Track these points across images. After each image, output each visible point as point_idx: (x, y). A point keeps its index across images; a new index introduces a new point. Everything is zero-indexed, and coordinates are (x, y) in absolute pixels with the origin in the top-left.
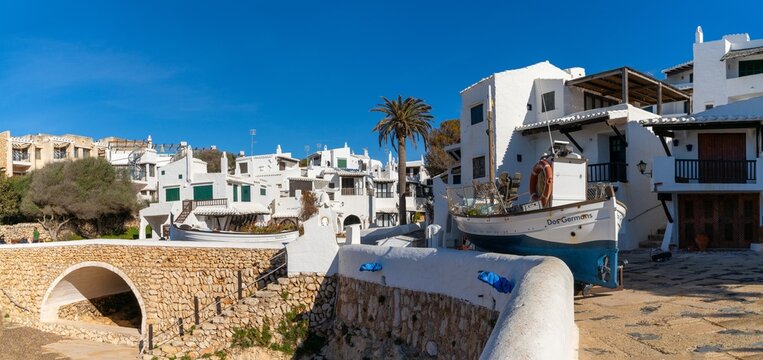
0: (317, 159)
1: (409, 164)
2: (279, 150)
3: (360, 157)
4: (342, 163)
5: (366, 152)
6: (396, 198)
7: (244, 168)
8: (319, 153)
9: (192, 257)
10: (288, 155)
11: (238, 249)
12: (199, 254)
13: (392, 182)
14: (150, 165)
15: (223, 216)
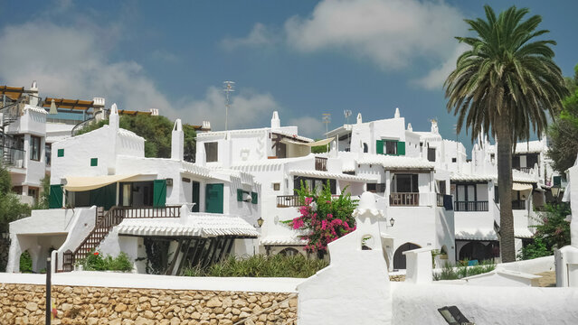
0: (345, 138)
1: (521, 147)
2: (275, 120)
3: (424, 136)
4: (393, 147)
5: (434, 126)
6: (493, 212)
7: (212, 152)
8: (347, 127)
9: (120, 307)
10: (291, 131)
11: (207, 292)
12: (134, 301)
13: (485, 182)
14: (33, 137)
15: (174, 238)
